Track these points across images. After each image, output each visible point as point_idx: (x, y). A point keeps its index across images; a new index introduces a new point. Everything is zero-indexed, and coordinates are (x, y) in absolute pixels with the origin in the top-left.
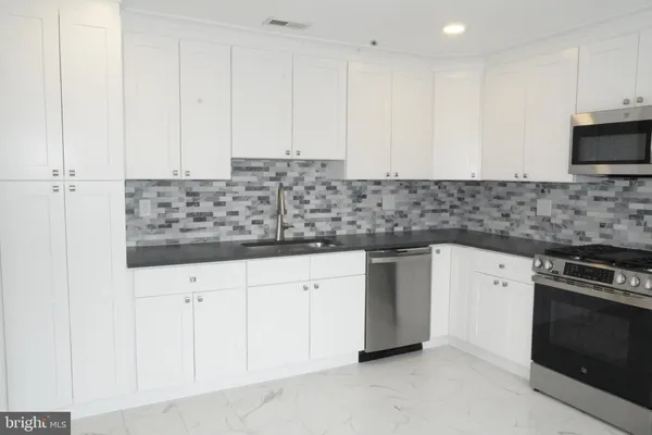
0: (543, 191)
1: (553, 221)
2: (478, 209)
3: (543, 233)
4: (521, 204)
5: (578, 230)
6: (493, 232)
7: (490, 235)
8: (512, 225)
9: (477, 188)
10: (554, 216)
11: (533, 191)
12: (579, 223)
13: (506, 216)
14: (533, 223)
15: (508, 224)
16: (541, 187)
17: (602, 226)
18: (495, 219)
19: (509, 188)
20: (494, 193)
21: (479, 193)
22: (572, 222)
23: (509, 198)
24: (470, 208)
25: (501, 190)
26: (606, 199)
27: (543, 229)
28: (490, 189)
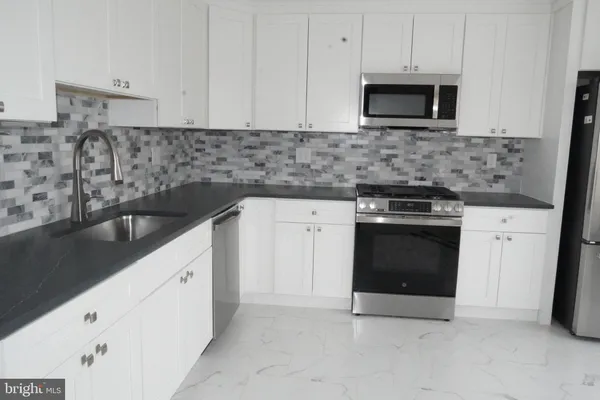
0: (302, 140)
1: (312, 167)
2: (225, 159)
3: (303, 179)
4: (278, 153)
5: (337, 173)
6: (245, 182)
7: (241, 185)
8: (267, 173)
9: (222, 138)
10: (314, 162)
11: (291, 140)
12: (338, 168)
13: (261, 165)
14: (291, 170)
15: (263, 173)
16: (300, 136)
17: (359, 168)
18: (247, 169)
19: (263, 138)
20: (244, 143)
21: (225, 143)
22: (331, 167)
23: (264, 148)
24: (215, 160)
25: (253, 140)
26: (361, 147)
27: (303, 175)
28: (240, 139)
